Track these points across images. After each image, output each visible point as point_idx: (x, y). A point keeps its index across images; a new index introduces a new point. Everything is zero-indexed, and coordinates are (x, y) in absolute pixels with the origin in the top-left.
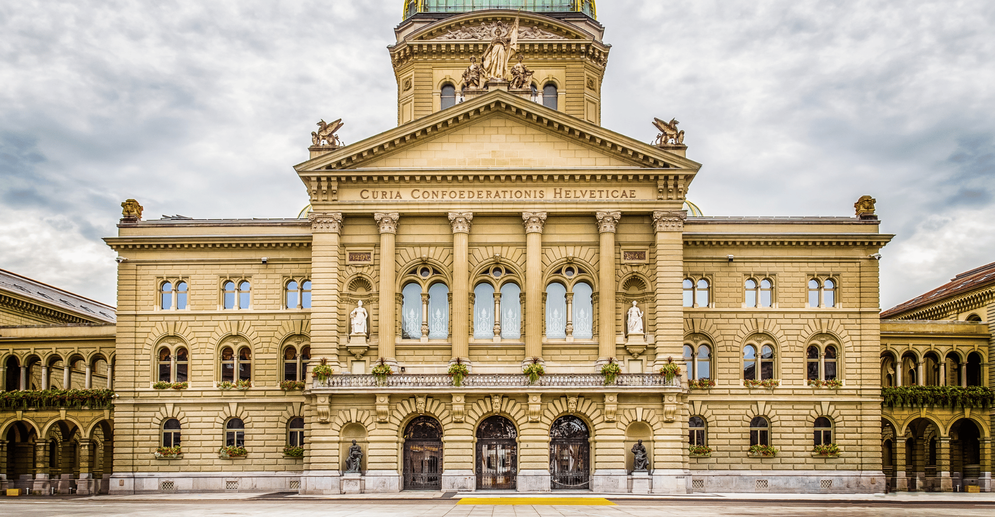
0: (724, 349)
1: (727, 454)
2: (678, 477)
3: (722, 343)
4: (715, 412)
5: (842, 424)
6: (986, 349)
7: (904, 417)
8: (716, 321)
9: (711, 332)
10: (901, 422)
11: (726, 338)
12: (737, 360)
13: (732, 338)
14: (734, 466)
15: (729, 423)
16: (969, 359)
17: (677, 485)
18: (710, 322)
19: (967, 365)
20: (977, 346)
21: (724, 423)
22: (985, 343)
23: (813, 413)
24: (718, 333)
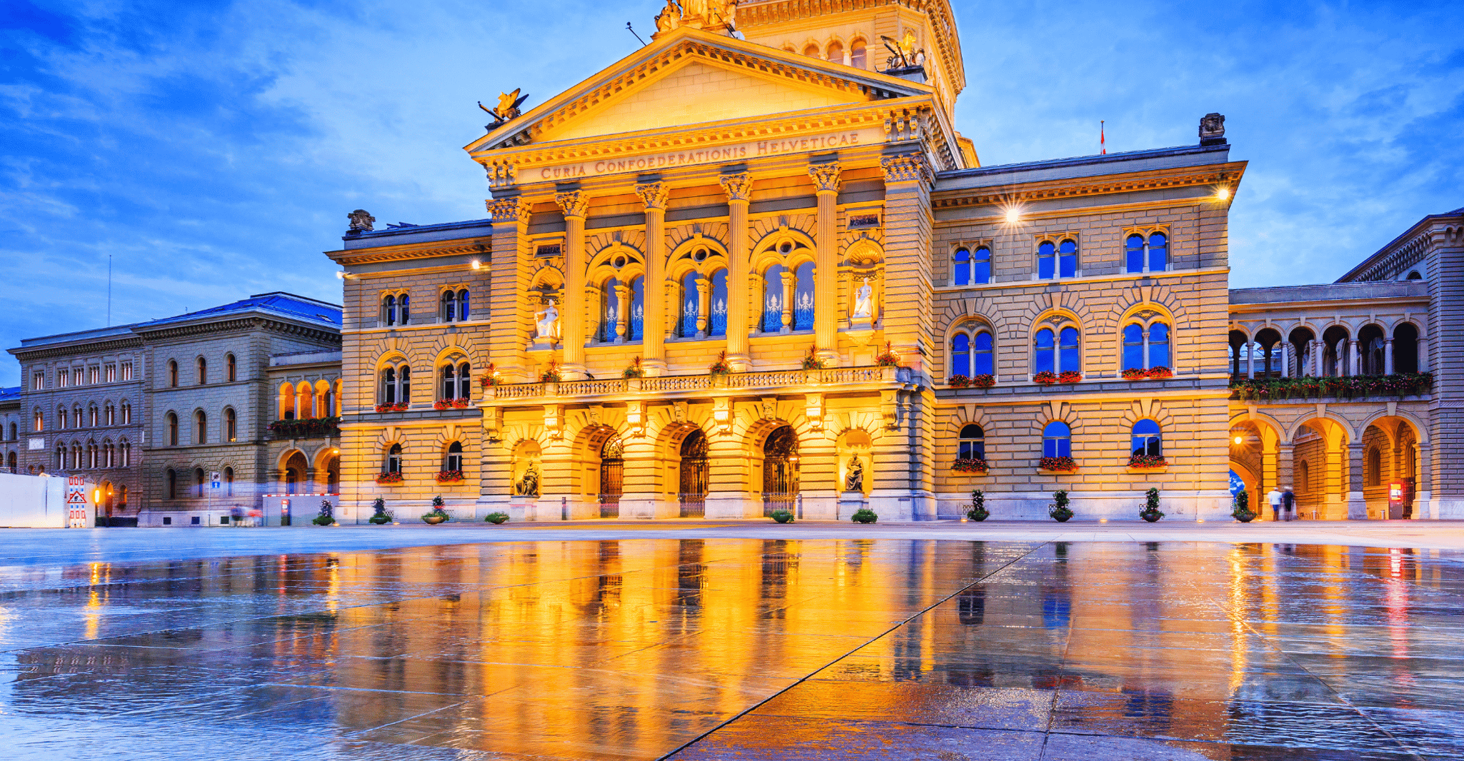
0: (1007, 335)
1: (1009, 471)
2: (901, 499)
3: (1005, 328)
4: (994, 418)
5: (1171, 428)
6: (1424, 318)
7: (1293, 418)
8: (996, 300)
9: (989, 314)
10: (1287, 426)
11: (1009, 320)
12: (1024, 349)
13: (1017, 320)
14: (1017, 488)
15: (1013, 432)
16: (1395, 334)
17: (901, 510)
18: (988, 302)
19: (1393, 342)
20: (1407, 315)
21: (1006, 432)
22: (1421, 310)
23: (1129, 415)
24: (999, 315)
